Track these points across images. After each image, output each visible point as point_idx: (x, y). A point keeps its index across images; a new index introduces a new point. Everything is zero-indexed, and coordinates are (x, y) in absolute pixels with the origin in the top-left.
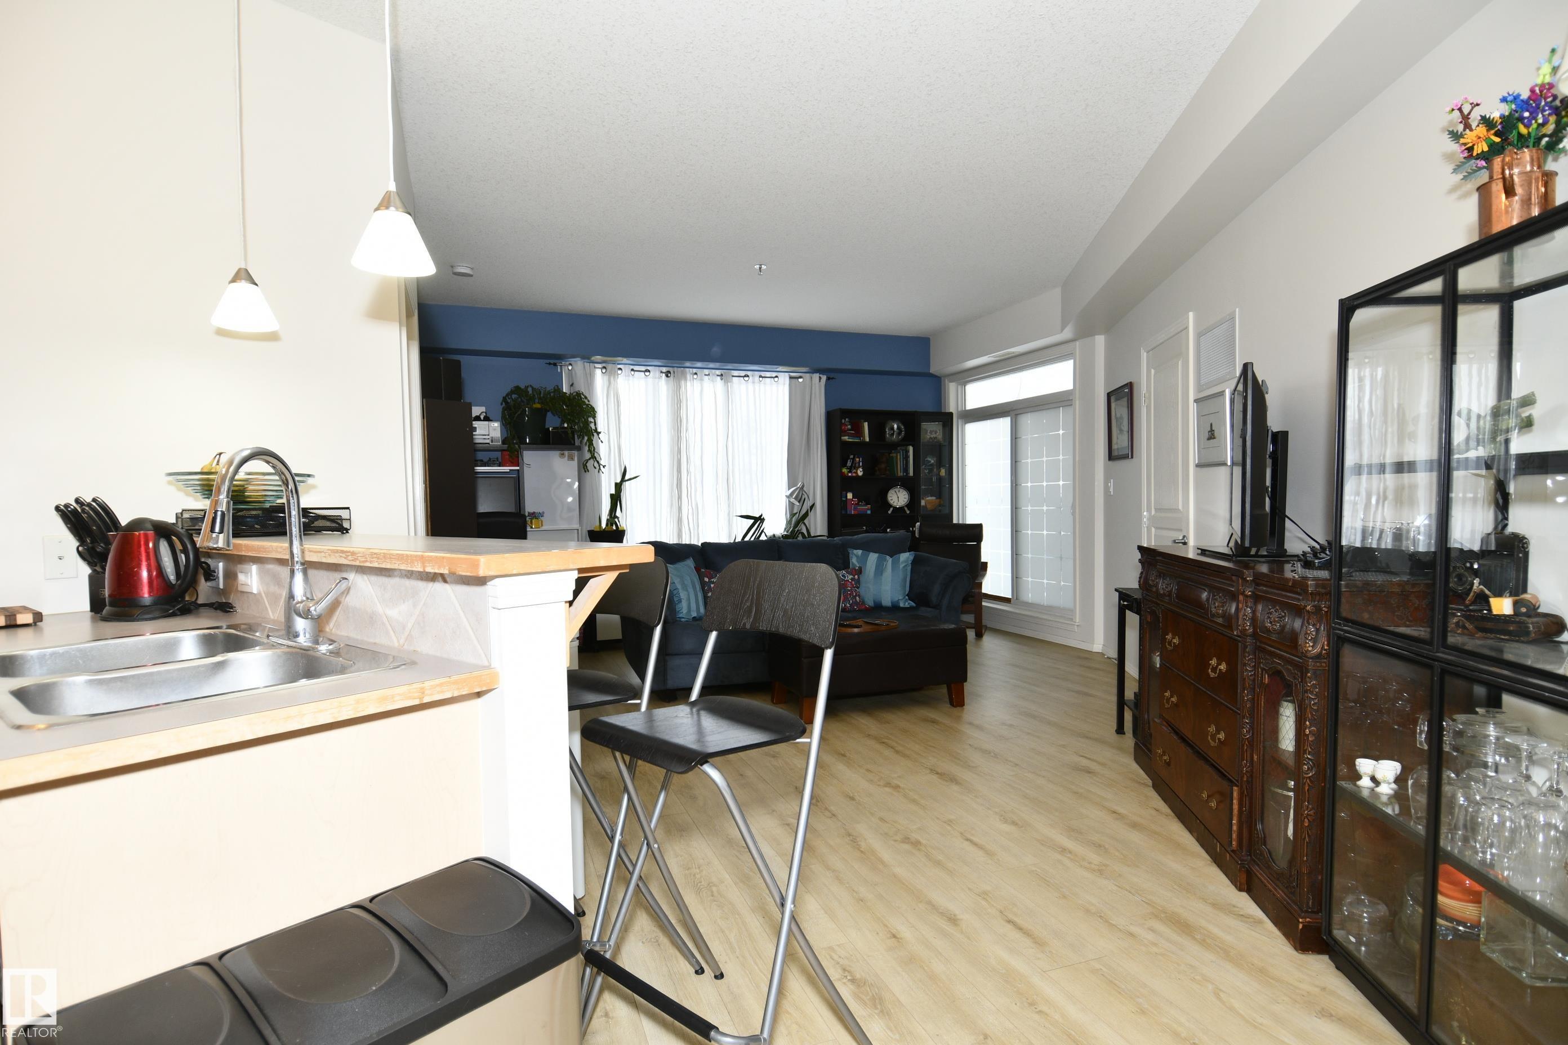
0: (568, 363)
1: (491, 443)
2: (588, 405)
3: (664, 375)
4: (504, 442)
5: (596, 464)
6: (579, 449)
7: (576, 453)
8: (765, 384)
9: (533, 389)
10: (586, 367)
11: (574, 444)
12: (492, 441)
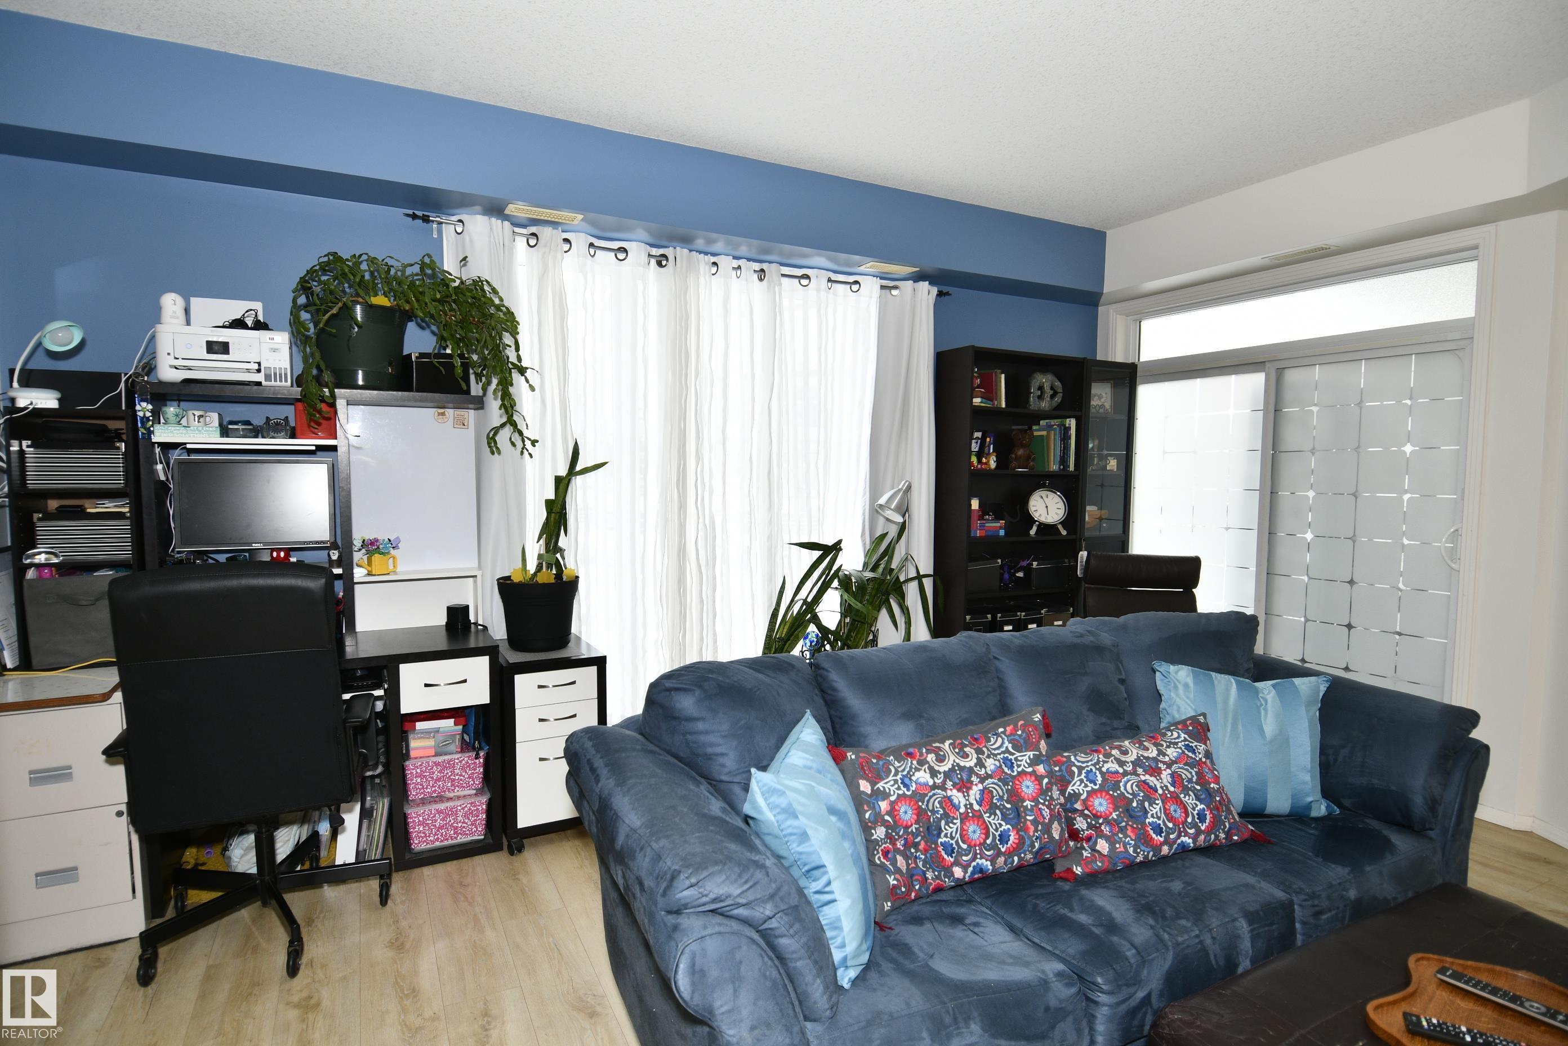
0: (455, 218)
1: (264, 383)
2: (498, 308)
3: (653, 261)
4: (299, 381)
5: (516, 438)
6: (479, 403)
7: (471, 415)
8: (835, 294)
9: (372, 260)
10: (494, 228)
11: (468, 392)
12: (268, 377)
